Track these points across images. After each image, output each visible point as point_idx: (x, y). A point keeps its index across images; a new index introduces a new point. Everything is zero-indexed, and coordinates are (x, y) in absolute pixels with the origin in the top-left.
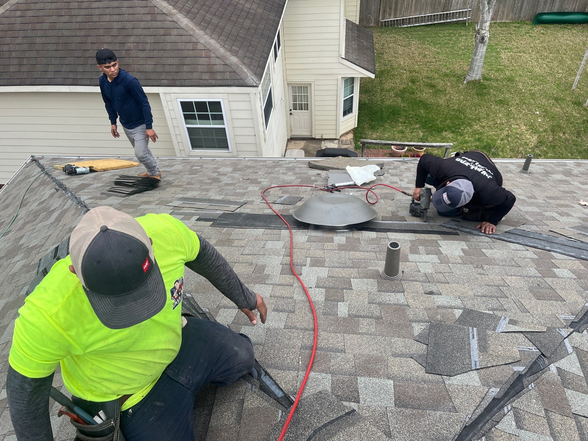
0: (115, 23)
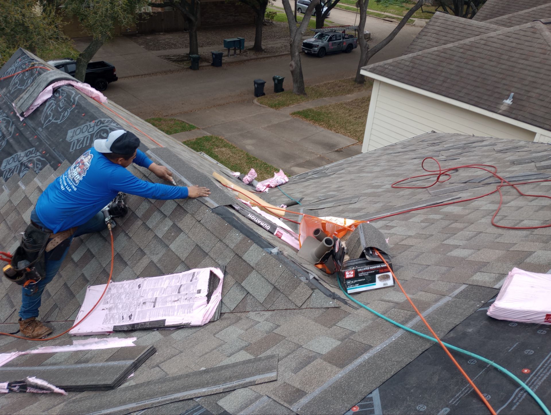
0: (530, 77)
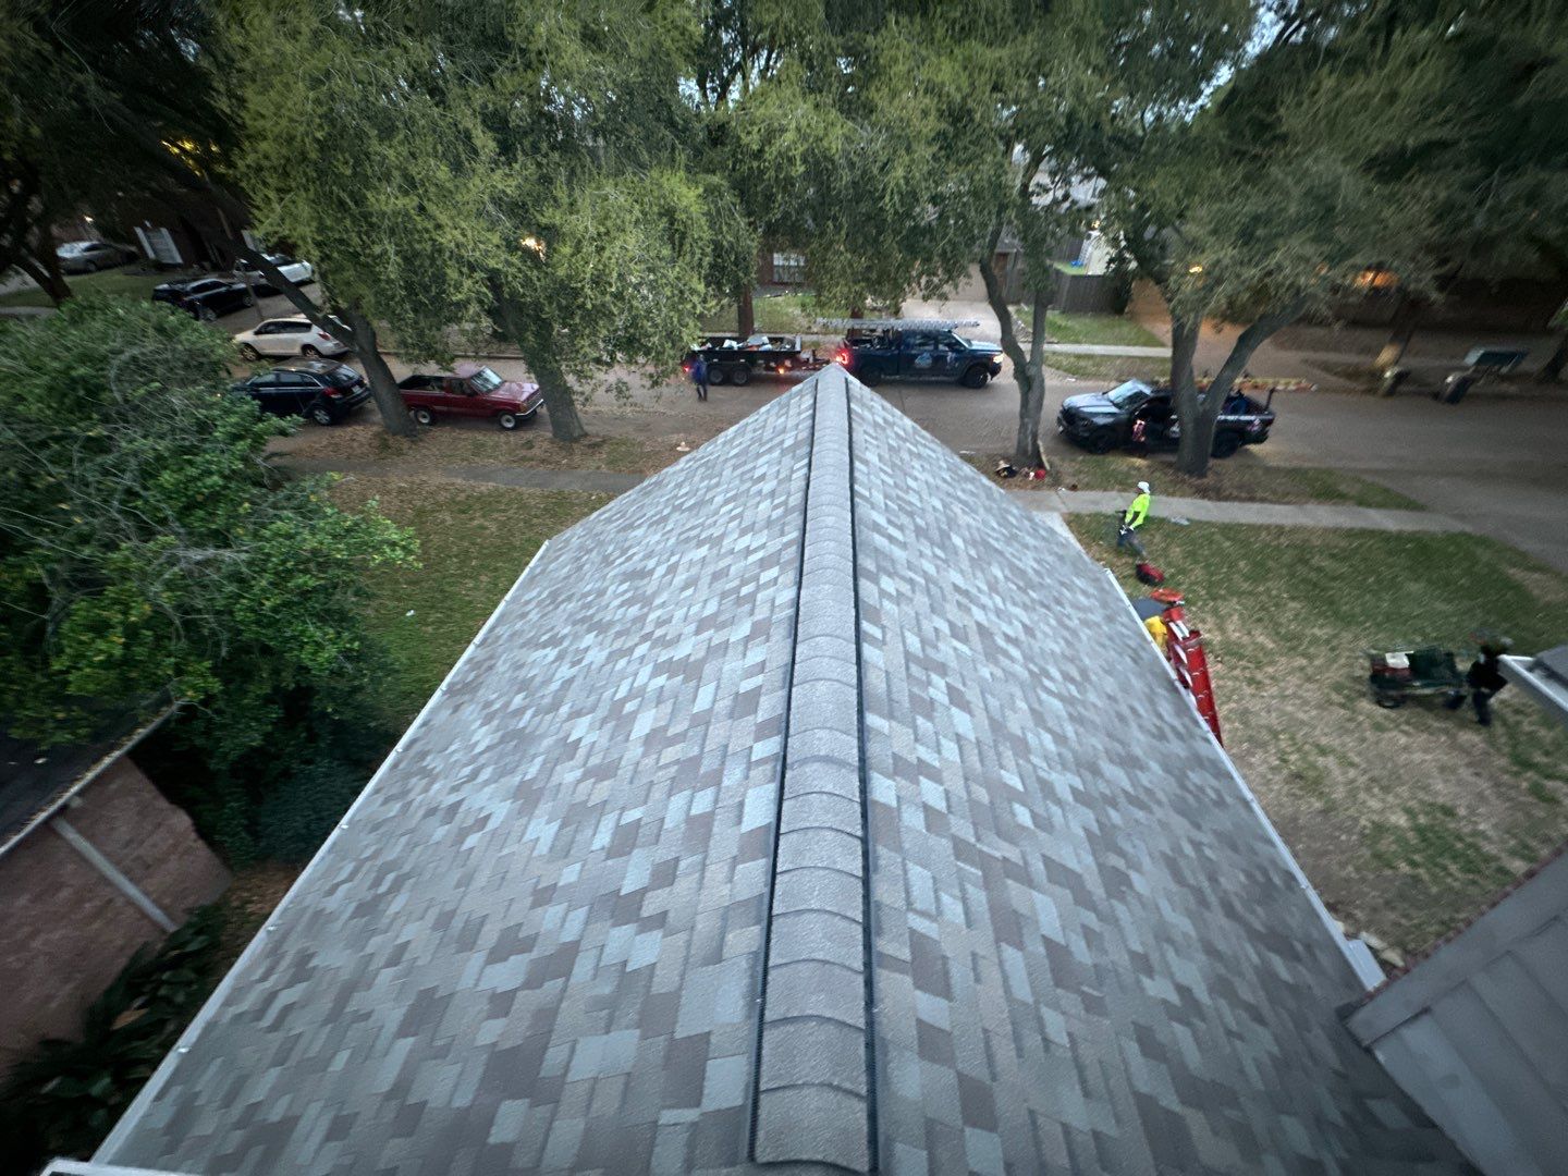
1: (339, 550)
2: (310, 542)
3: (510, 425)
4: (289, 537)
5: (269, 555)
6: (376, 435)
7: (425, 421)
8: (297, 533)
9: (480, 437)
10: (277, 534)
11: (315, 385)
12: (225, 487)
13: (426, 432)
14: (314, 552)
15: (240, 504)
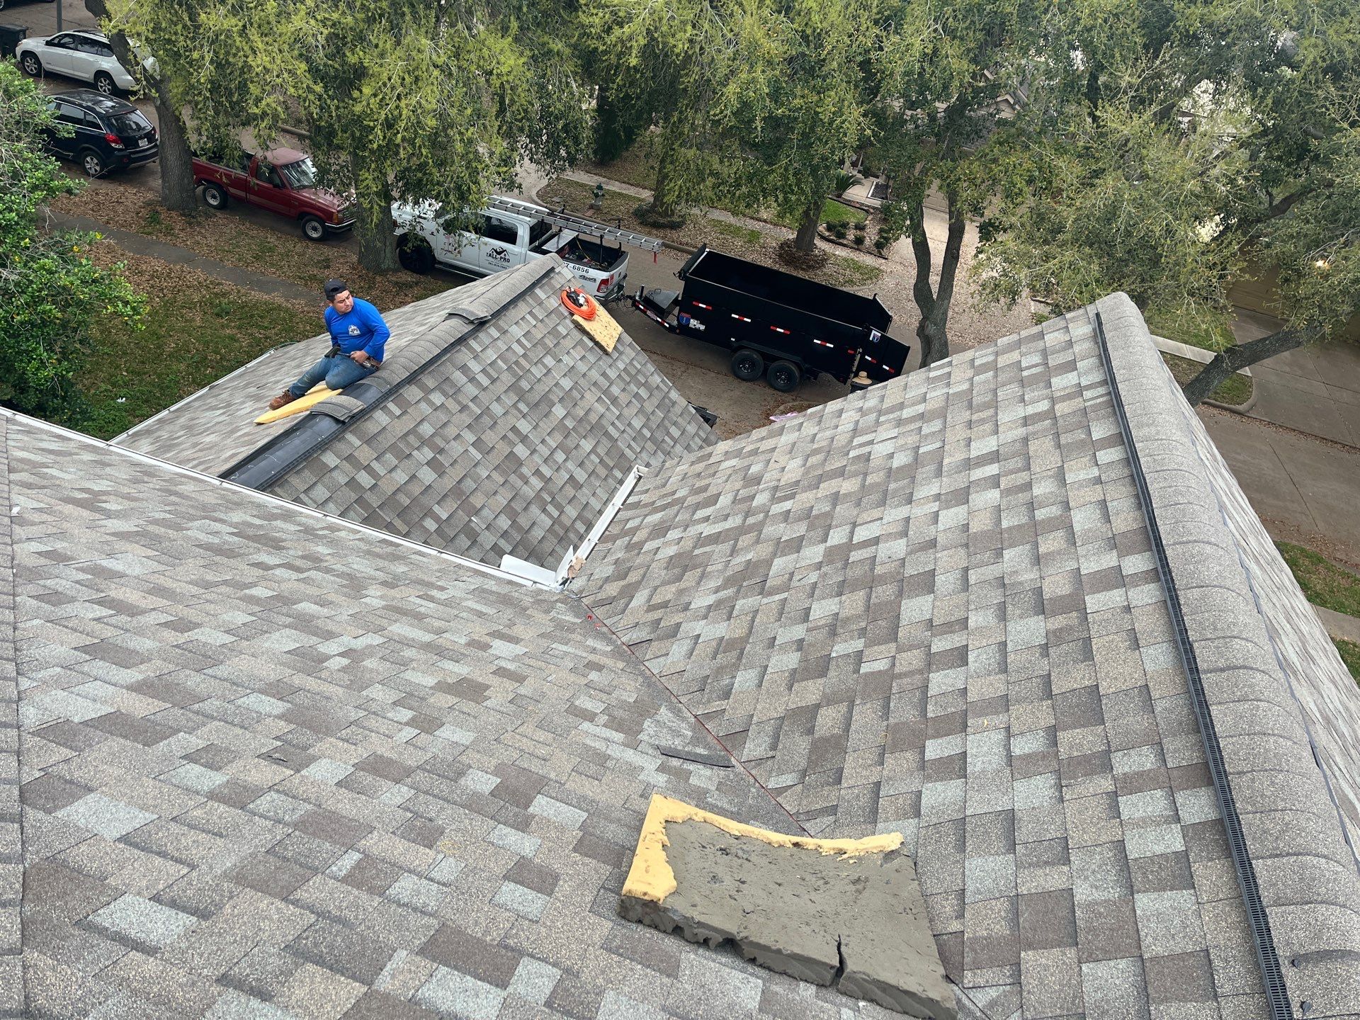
1: (83, 293)
2: (64, 280)
3: (315, 235)
4: (51, 272)
5: (31, 282)
6: (148, 204)
7: (214, 202)
8: (56, 272)
9: (272, 239)
10: (43, 268)
11: (98, 126)
12: (17, 223)
13: (208, 216)
14: (64, 288)
15: (24, 239)
